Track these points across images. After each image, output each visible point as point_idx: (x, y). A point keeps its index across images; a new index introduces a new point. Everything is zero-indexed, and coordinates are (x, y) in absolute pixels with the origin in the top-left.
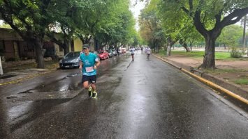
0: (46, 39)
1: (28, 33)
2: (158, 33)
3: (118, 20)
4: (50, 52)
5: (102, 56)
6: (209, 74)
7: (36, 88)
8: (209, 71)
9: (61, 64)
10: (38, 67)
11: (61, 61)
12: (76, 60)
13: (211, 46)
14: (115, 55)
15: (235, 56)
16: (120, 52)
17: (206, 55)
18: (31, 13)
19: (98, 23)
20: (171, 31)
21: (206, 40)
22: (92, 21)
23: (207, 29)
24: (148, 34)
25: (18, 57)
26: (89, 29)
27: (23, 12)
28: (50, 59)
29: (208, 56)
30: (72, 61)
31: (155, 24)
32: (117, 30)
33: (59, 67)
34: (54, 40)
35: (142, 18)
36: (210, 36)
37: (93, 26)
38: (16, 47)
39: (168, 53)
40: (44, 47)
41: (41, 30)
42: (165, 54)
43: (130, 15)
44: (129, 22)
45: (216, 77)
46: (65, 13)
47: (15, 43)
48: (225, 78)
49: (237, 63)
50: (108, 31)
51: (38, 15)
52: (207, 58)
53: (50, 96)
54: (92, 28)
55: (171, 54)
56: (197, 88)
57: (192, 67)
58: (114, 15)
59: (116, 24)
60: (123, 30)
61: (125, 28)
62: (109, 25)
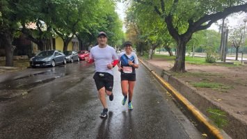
3: (103, 21)
8: (177, 74)
9: (31, 63)
10: (6, 65)
11: (31, 59)
12: (49, 59)
13: (182, 50)
15: (209, 61)
17: (177, 58)
19: (80, 22)
20: (151, 35)
23: (180, 33)
26: (70, 28)
29: (179, 60)
30: (43, 60)
33: (29, 65)
35: (128, 20)
36: (182, 40)
37: (74, 25)
39: (150, 56)
40: (14, 44)
44: (114, 24)
45: (179, 80)
48: (186, 81)
50: (89, 30)
52: (177, 62)
55: (153, 57)
56: (153, 90)
57: (164, 70)
58: (97, 15)
59: (100, 25)
60: (108, 31)
61: (110, 29)
62: (91, 25)
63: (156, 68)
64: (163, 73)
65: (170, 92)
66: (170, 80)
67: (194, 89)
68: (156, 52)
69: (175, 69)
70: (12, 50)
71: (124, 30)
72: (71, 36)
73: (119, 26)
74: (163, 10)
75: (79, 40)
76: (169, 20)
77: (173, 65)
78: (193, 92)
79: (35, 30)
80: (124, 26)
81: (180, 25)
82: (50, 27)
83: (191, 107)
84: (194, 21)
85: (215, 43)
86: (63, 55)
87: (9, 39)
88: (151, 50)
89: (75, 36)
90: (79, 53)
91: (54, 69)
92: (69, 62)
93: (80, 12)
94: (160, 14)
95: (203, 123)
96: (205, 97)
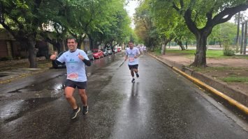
0: (39, 38)
1: (20, 33)
2: (153, 32)
3: (112, 19)
4: (43, 52)
5: (96, 55)
6: (199, 72)
7: (26, 87)
8: (199, 69)
10: (31, 67)
13: (202, 46)
14: (110, 54)
15: (228, 54)
16: (116, 51)
17: (197, 53)
18: (23, 12)
19: (93, 22)
20: (165, 30)
21: (197, 39)
22: (85, 20)
23: (199, 28)
24: (143, 32)
25: (11, 56)
26: (83, 28)
27: (14, 12)
28: (44, 58)
29: (199, 54)
31: (150, 23)
32: (112, 28)
33: (52, 66)
34: (48, 40)
35: (137, 17)
37: (87, 25)
38: (9, 47)
39: (162, 51)
40: (36, 47)
41: (33, 30)
42: (160, 53)
43: (126, 14)
44: (124, 21)
45: (204, 75)
46: (57, 12)
47: (8, 43)
48: (213, 76)
49: (229, 61)
50: (102, 30)
52: (198, 57)
53: (38, 95)
54: (86, 27)
55: (166, 52)
56: (184, 86)
57: (184, 66)
58: (108, 14)
59: (111, 23)
60: (118, 29)
61: (120, 27)
62: (103, 23)
64: (184, 69)
69: (196, 64)
70: (35, 53)
72: (83, 36)
77: (193, 61)
79: (53, 32)
80: (133, 22)
81: (198, 20)
82: (66, 28)
85: (230, 35)
87: (32, 43)
89: (87, 36)
90: (93, 51)
94: (178, 9)
96: (240, 91)
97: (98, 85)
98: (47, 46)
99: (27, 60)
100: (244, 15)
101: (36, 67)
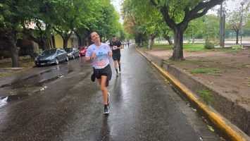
0: (19, 36)
2: (140, 27)
3: (99, 15)
5: (83, 52)
6: (173, 66)
8: (175, 62)
9: (36, 62)
10: (13, 66)
11: (36, 59)
12: (52, 58)
15: (208, 47)
17: (175, 47)
19: (77, 18)
20: (149, 26)
22: (69, 16)
23: (177, 23)
24: (131, 28)
26: (68, 25)
28: (28, 57)
29: (176, 49)
30: (47, 59)
32: (99, 24)
33: (34, 64)
34: (31, 38)
35: (124, 12)
36: (178, 30)
37: (72, 21)
39: (149, 46)
40: (17, 46)
41: (13, 28)
43: (113, 9)
45: (177, 68)
46: (38, 9)
50: (87, 25)
51: (8, 12)
52: (175, 51)
54: (71, 24)
55: (152, 47)
57: (163, 60)
58: (93, 9)
59: (97, 19)
60: (106, 25)
61: (107, 22)
62: (89, 20)
63: (156, 58)
64: (162, 63)
65: (168, 79)
66: (169, 69)
67: (190, 75)
68: (156, 42)
69: (173, 58)
70: (17, 51)
71: (121, 21)
72: (69, 32)
73: (115, 18)
74: (159, 2)
75: (78, 36)
76: (164, 10)
77: (172, 54)
78: (190, 78)
79: (36, 30)
80: (121, 17)
81: (177, 15)
82: (49, 25)
83: (185, 90)
84: (190, 9)
86: (65, 52)
87: (13, 41)
88: (150, 41)
89: (73, 32)
90: (79, 49)
91: (58, 67)
92: (71, 59)
93: (77, 8)
94: (155, 5)
95: (194, 101)
96: (200, 81)
97: (73, 81)
98: (32, 45)
99: (10, 59)
100: (226, 8)
101: (18, 67)
